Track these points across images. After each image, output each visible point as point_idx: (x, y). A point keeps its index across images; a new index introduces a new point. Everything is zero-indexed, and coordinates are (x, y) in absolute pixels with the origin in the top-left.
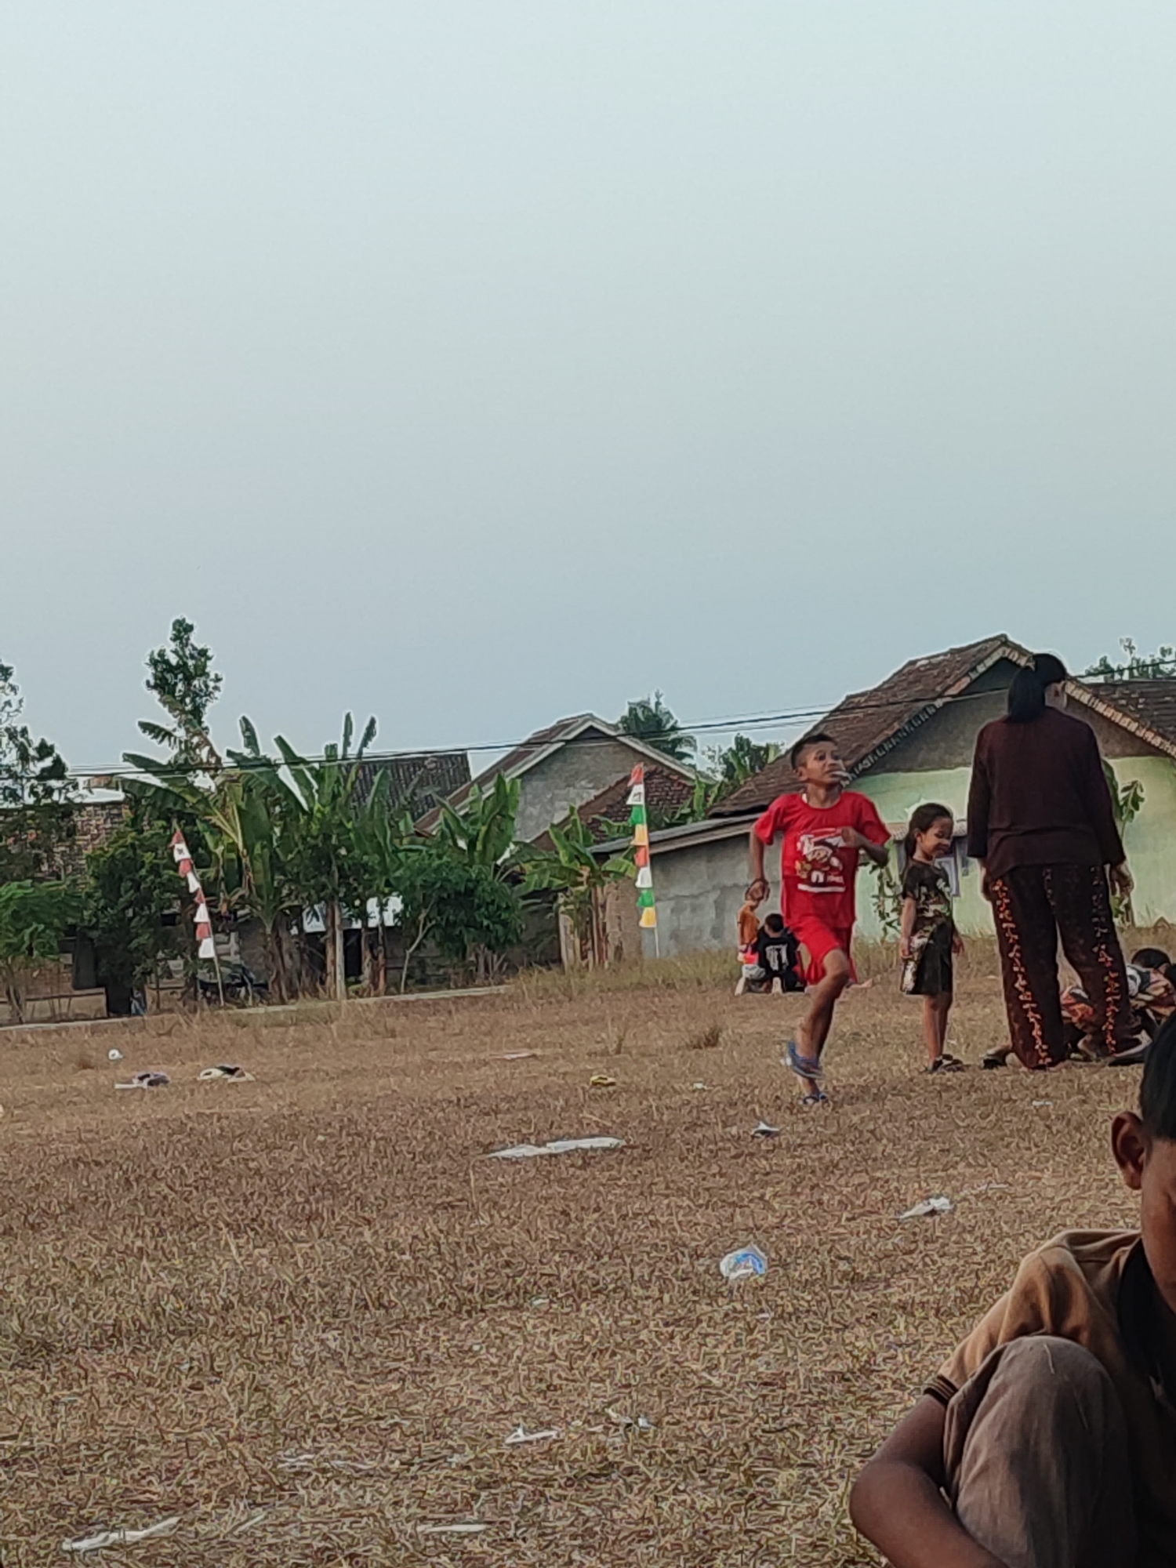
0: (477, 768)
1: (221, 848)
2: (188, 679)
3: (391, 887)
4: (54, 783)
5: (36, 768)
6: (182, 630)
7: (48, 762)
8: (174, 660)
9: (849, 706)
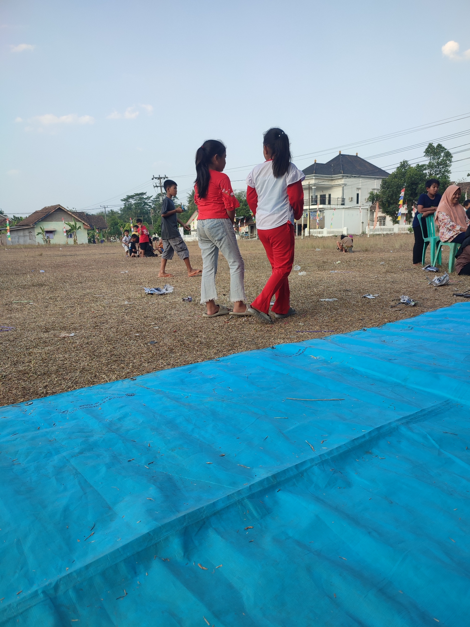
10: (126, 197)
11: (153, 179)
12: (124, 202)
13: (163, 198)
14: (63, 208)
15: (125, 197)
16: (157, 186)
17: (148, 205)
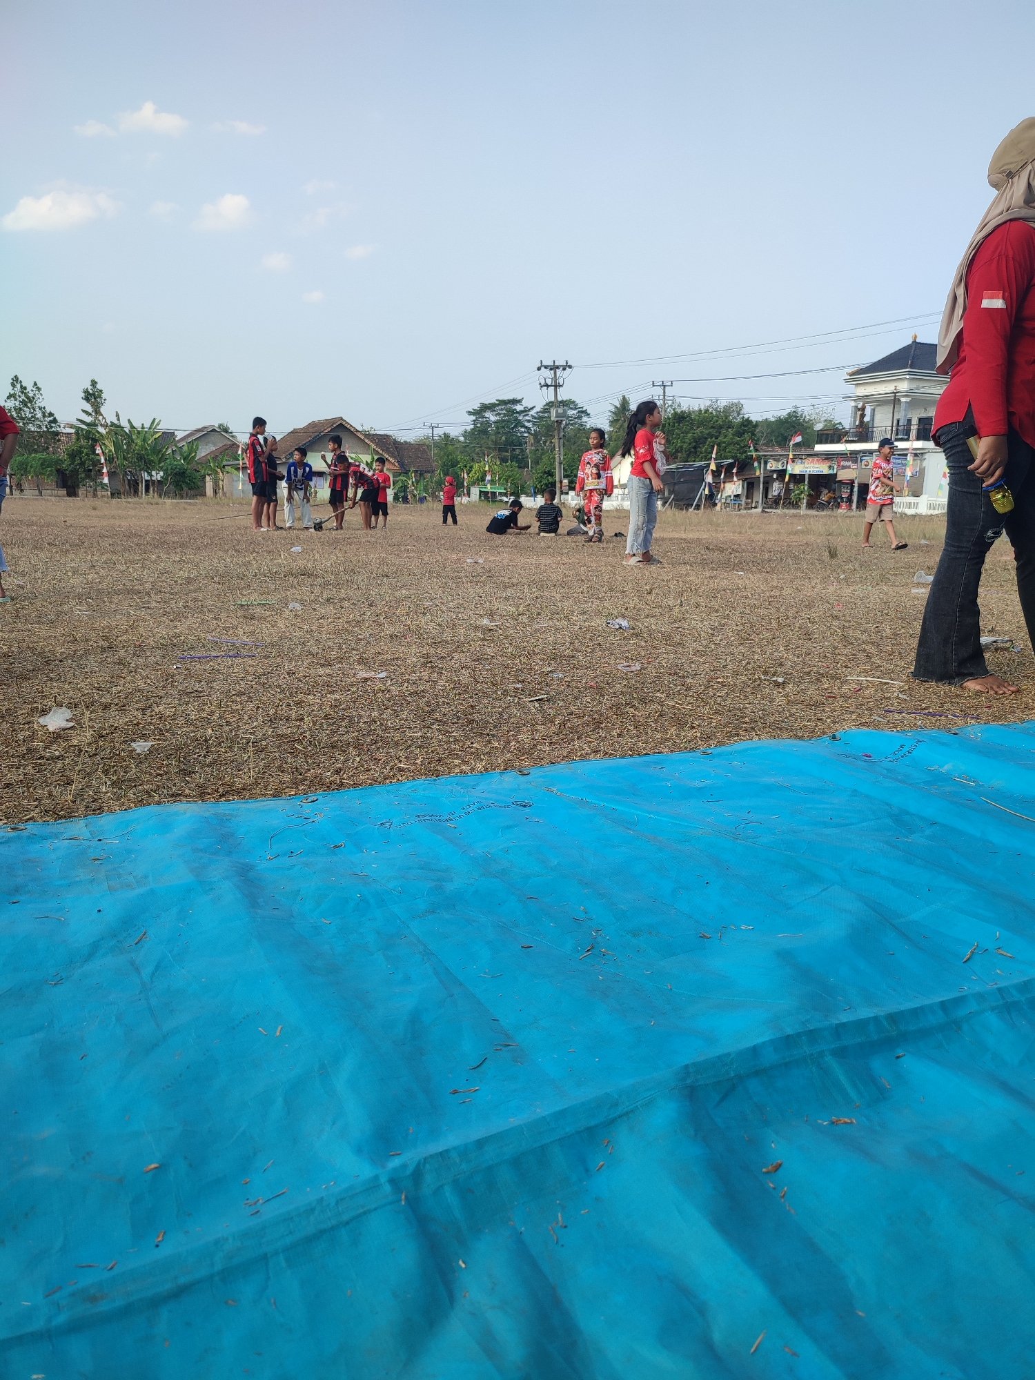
0: (179, 435)
1: (107, 451)
2: (95, 398)
3: (161, 469)
4: (53, 425)
5: (48, 419)
6: (94, 383)
7: (52, 418)
8: (91, 392)
9: (294, 432)
10: (479, 405)
11: (539, 369)
12: (474, 418)
13: (557, 412)
14: (349, 424)
15: (477, 406)
16: (547, 386)
17: (523, 426)
